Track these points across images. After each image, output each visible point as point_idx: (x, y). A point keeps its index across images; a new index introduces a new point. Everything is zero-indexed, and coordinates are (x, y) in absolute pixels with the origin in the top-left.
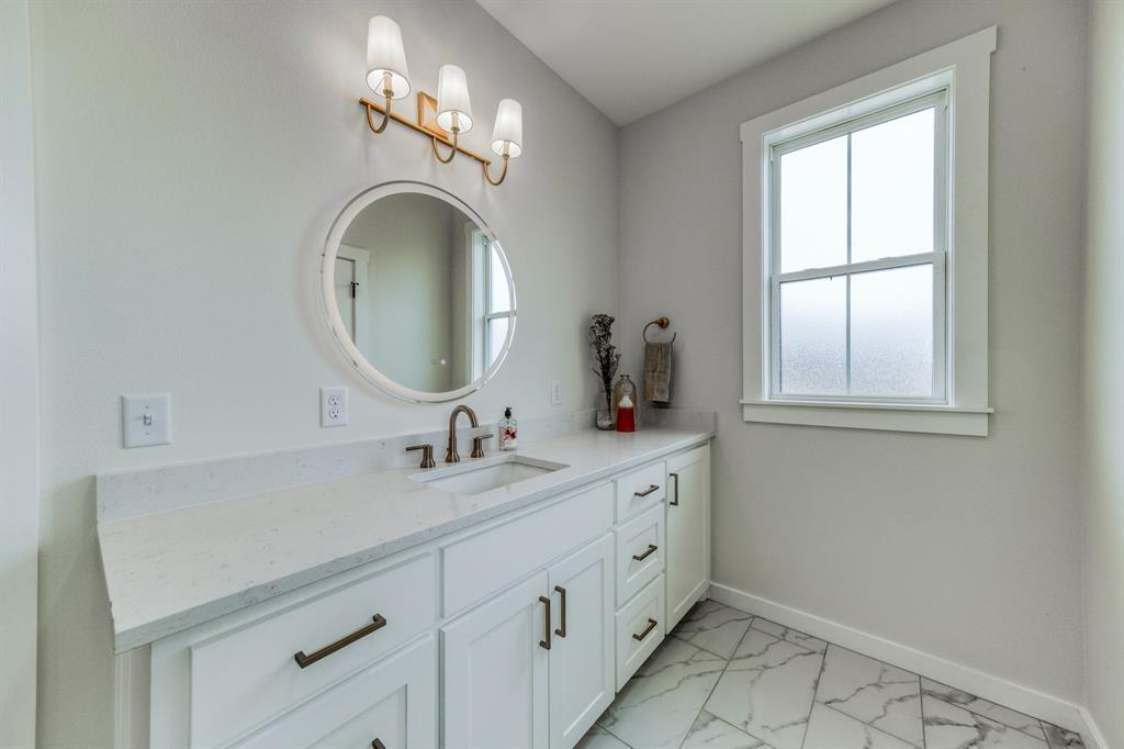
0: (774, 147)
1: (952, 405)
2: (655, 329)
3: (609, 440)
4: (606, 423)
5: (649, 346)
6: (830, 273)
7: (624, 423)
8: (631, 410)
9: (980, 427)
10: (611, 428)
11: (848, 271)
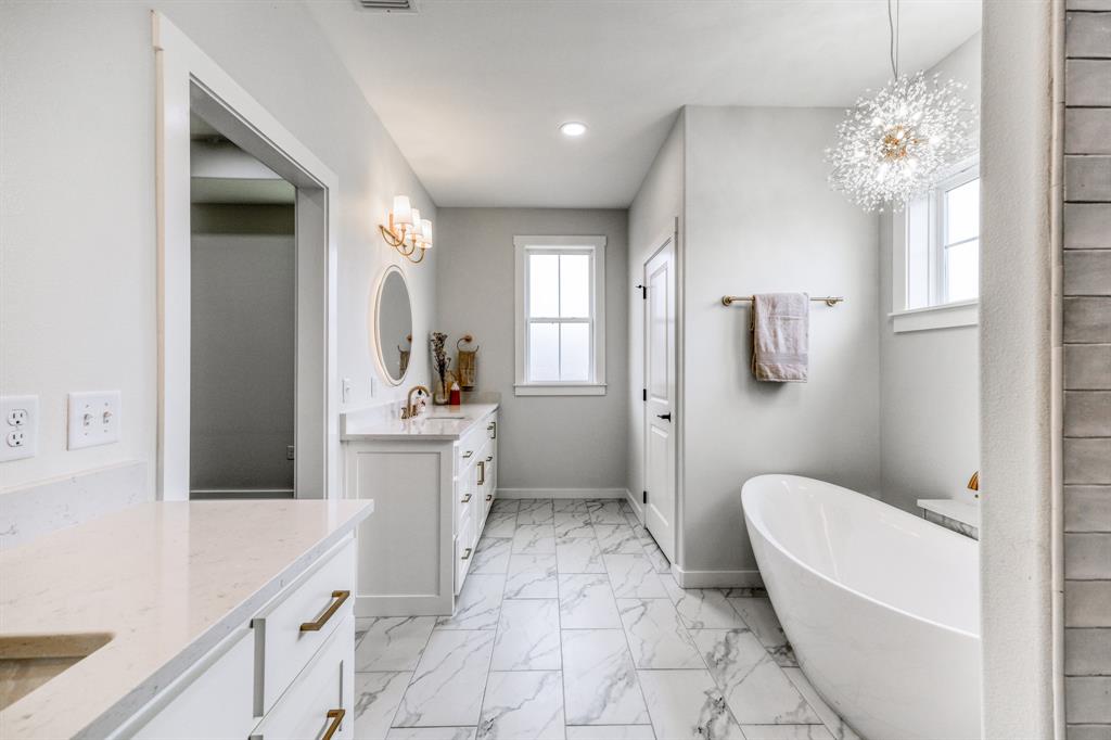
0: (528, 250)
1: (595, 383)
2: (462, 342)
3: (443, 411)
4: (443, 401)
5: (461, 353)
6: (552, 321)
7: (454, 400)
8: (458, 392)
9: (602, 391)
10: (446, 404)
11: (560, 321)
